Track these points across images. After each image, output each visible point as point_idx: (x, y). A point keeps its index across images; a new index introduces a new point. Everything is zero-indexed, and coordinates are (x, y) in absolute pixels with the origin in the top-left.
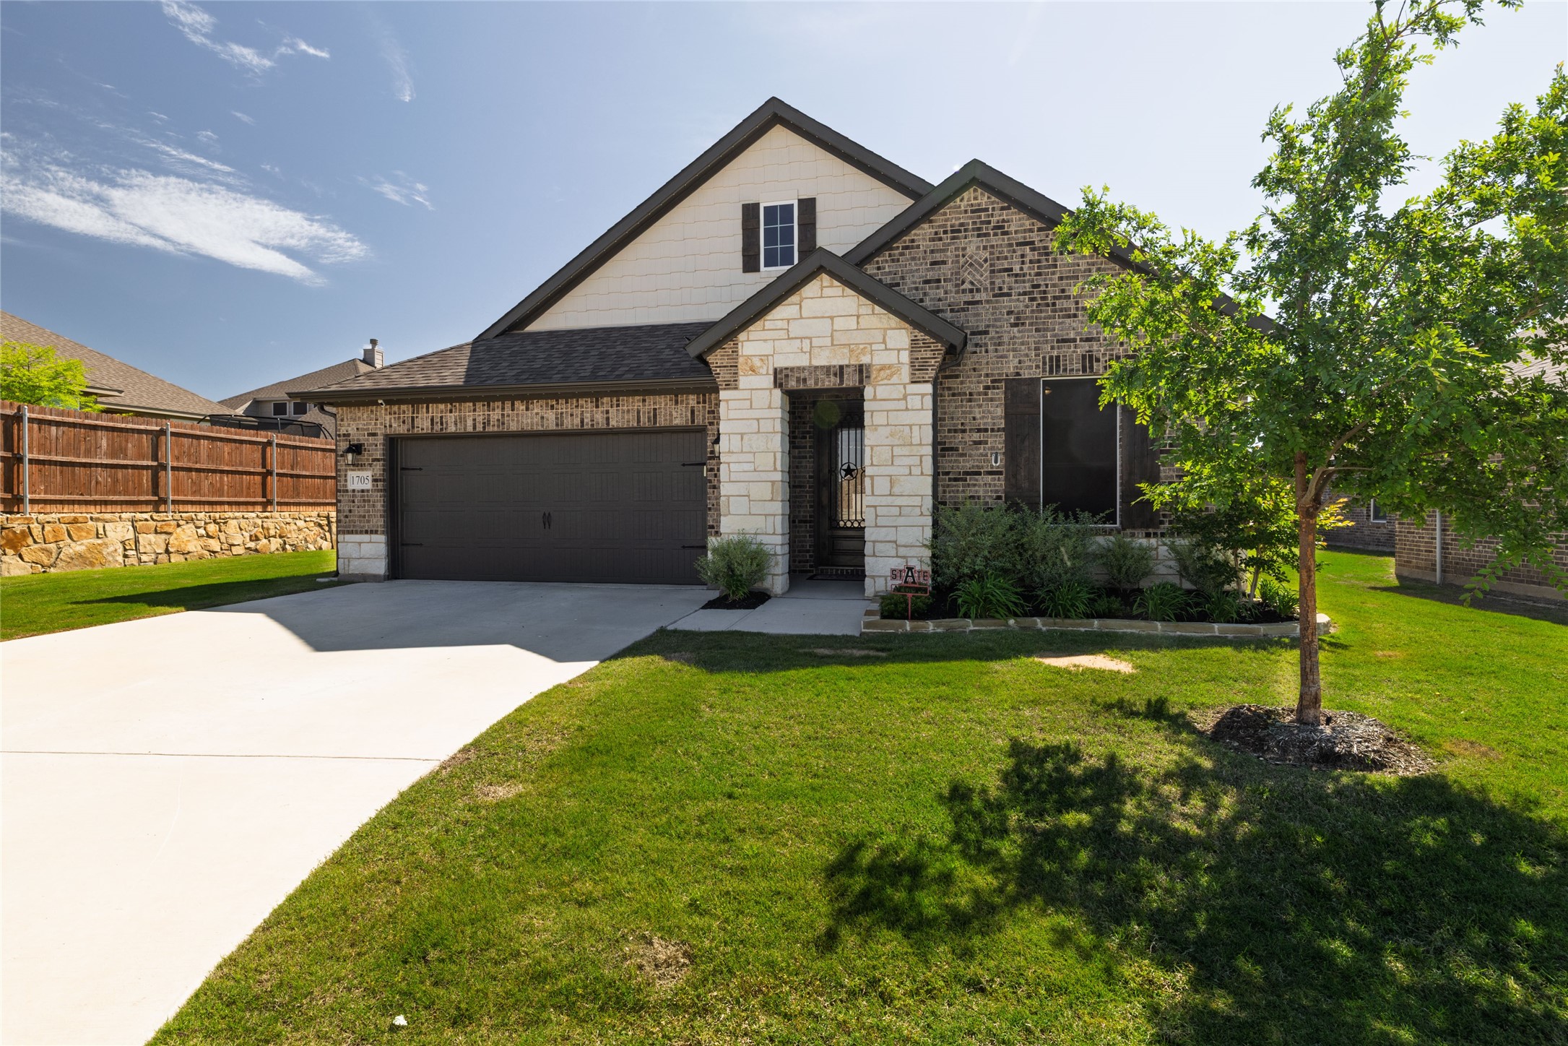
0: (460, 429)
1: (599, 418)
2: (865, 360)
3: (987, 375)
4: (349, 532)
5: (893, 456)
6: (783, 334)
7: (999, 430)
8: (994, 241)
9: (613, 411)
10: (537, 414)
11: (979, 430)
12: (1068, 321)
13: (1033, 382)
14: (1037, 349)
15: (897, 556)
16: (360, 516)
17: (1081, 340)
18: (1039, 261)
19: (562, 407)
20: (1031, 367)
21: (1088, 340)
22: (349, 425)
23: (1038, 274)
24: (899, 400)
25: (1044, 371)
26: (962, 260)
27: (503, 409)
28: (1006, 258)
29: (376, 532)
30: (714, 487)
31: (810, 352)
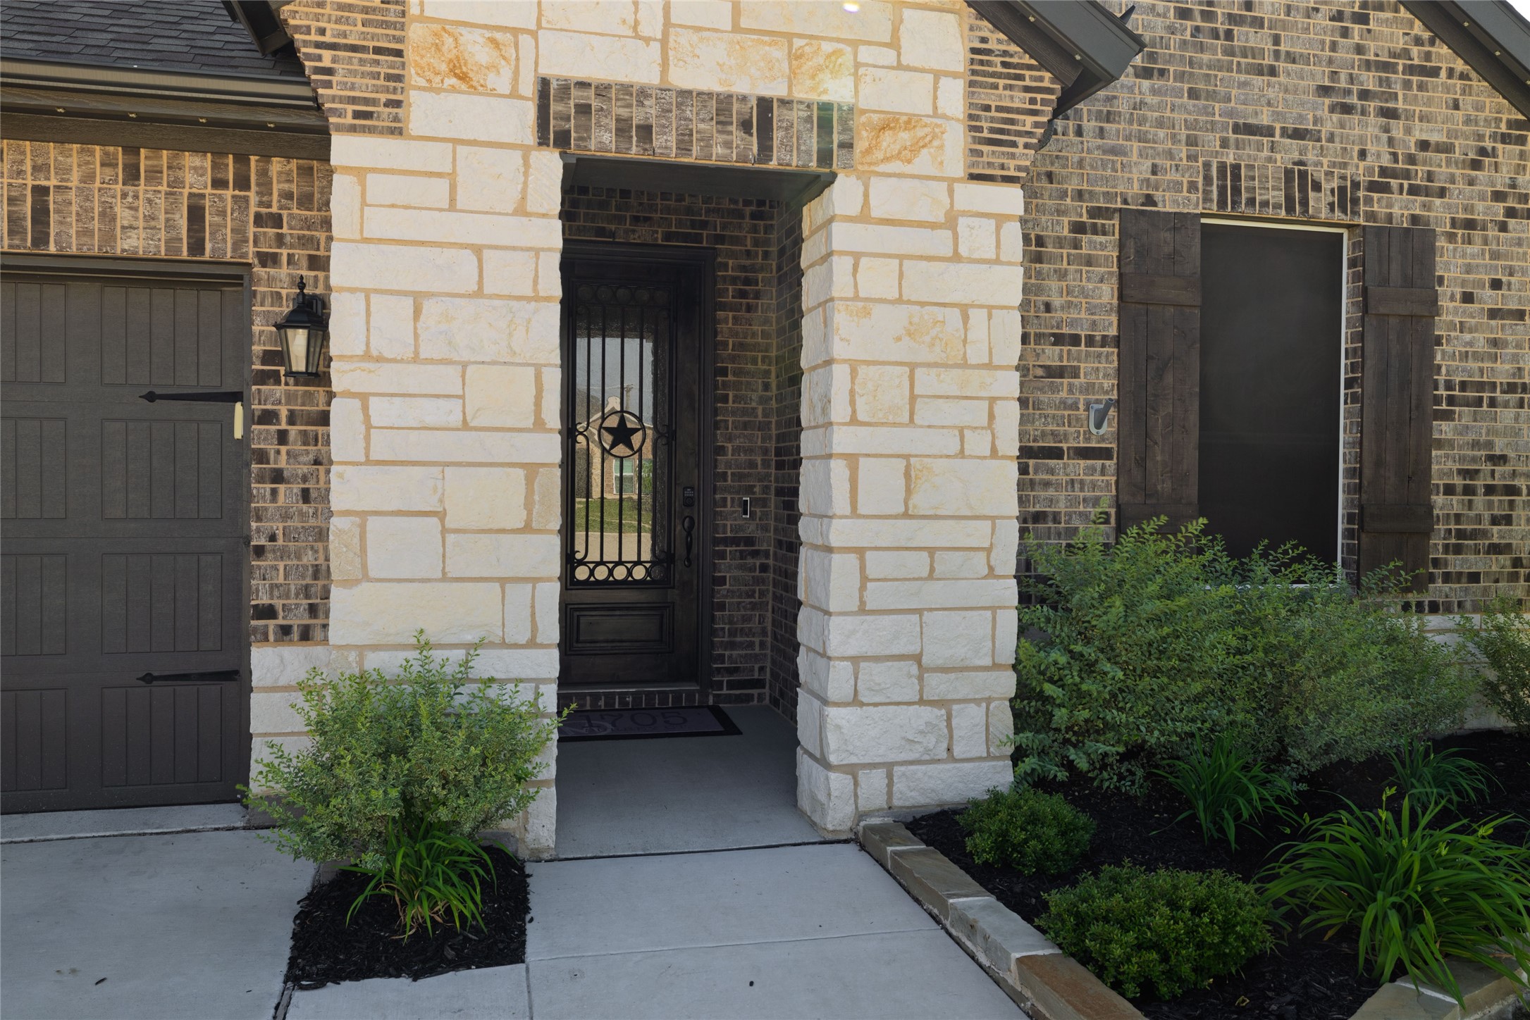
2: (837, 91)
3: (1080, 195)
5: (913, 398)
7: (1104, 341)
11: (1059, 340)
12: (1258, 80)
13: (1180, 221)
14: (1192, 141)
15: (922, 702)
17: (1284, 132)
20: (1177, 186)
21: (1298, 134)
24: (933, 226)
25: (1207, 199)
30: (278, 477)
31: (664, 42)
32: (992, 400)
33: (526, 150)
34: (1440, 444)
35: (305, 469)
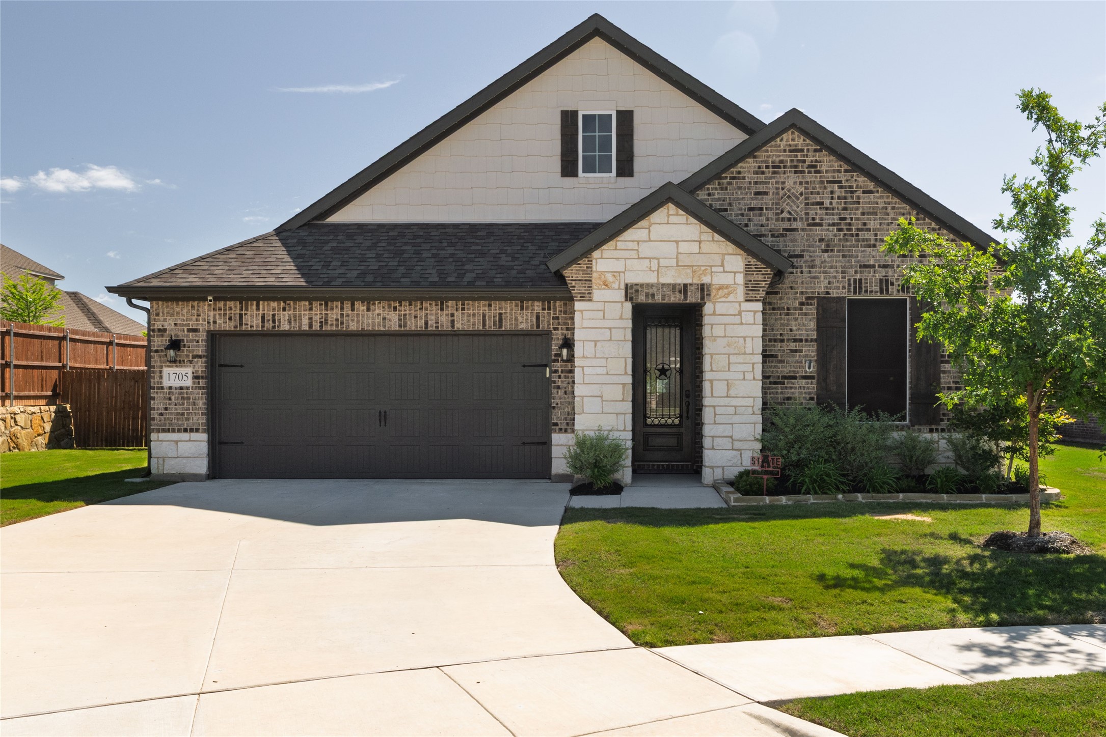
0: (295, 327)
1: (444, 320)
2: (706, 280)
3: (802, 293)
4: (164, 431)
5: (729, 363)
6: (634, 254)
7: (812, 340)
8: (808, 177)
9: (458, 315)
10: (379, 315)
11: (795, 340)
12: (868, 249)
13: (840, 300)
14: (843, 272)
15: (733, 449)
16: (178, 414)
17: (879, 266)
18: (845, 198)
19: (405, 309)
20: (838, 288)
21: (885, 266)
22: (165, 320)
23: (845, 209)
24: (735, 315)
25: (849, 291)
26: (781, 193)
27: (342, 309)
28: (818, 193)
29: (197, 430)
30: (558, 387)
31: (658, 271)
32: (753, 364)
33: (622, 303)
34: (944, 372)
35: (565, 385)
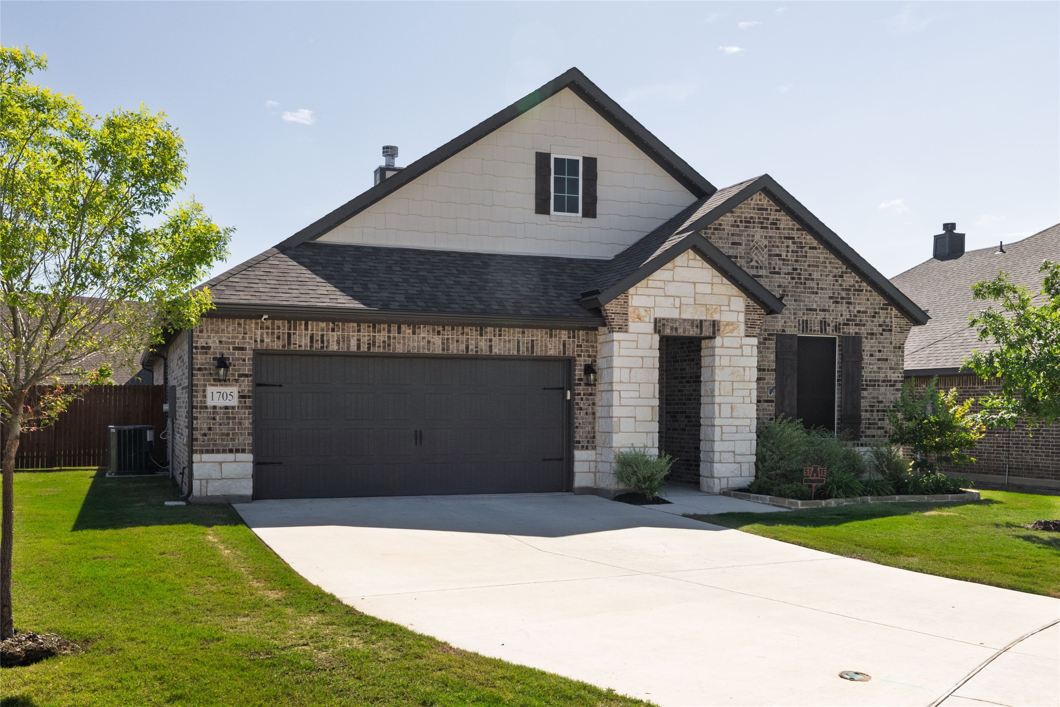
0: (343, 348)
1: (483, 345)
2: (716, 317)
3: (765, 330)
4: (208, 452)
5: (733, 389)
6: (661, 292)
7: (773, 370)
8: (771, 233)
9: (496, 340)
10: (424, 338)
11: (761, 370)
12: (813, 296)
13: (792, 336)
14: (795, 314)
15: (735, 463)
16: (223, 434)
17: (820, 310)
18: (797, 252)
19: (448, 333)
20: (791, 327)
21: (824, 310)
22: (209, 337)
23: (796, 261)
24: (738, 348)
25: (799, 330)
26: (752, 244)
27: (389, 331)
28: (778, 247)
29: (243, 451)
30: (581, 409)
31: (680, 308)
32: (750, 390)
33: (652, 334)
34: (863, 398)
35: (586, 407)
